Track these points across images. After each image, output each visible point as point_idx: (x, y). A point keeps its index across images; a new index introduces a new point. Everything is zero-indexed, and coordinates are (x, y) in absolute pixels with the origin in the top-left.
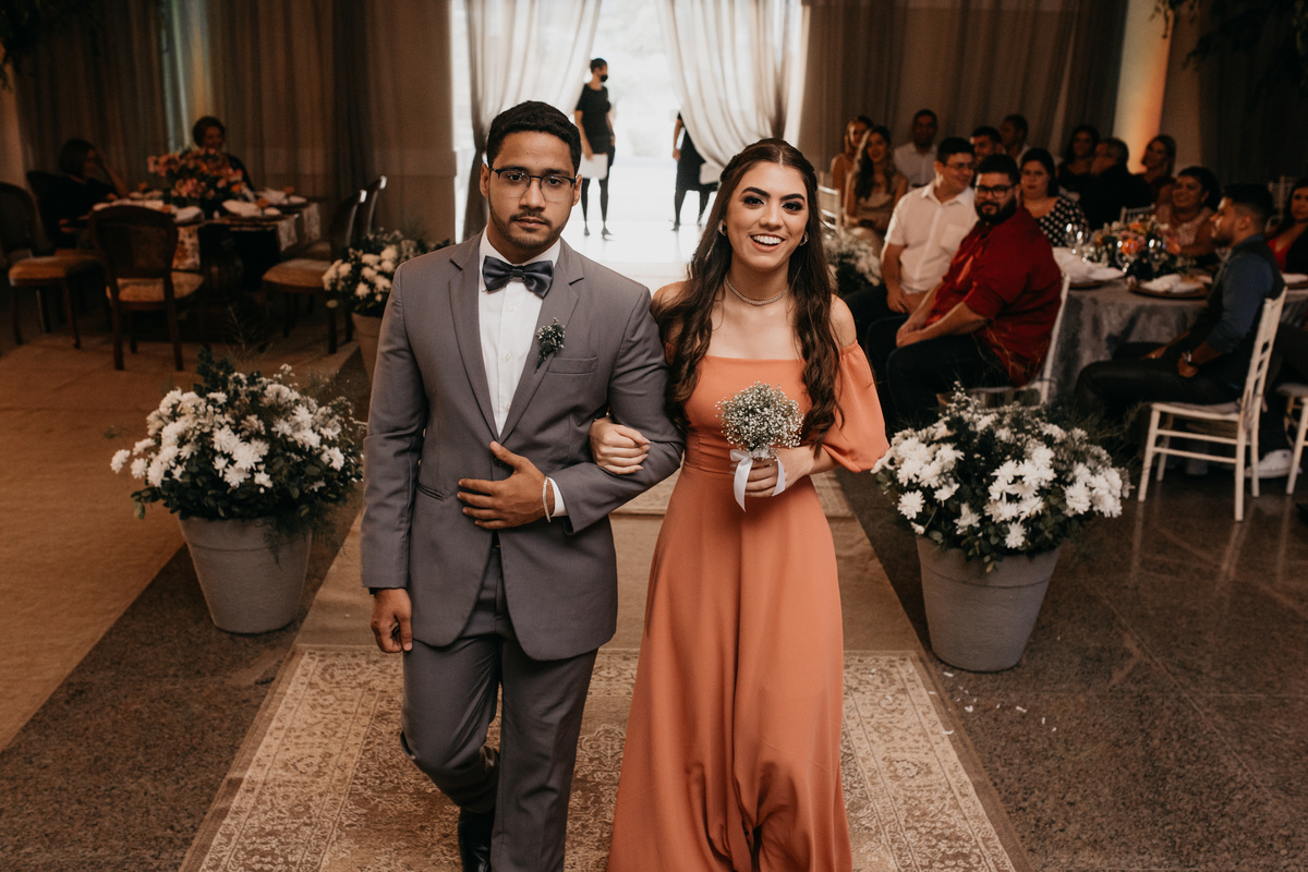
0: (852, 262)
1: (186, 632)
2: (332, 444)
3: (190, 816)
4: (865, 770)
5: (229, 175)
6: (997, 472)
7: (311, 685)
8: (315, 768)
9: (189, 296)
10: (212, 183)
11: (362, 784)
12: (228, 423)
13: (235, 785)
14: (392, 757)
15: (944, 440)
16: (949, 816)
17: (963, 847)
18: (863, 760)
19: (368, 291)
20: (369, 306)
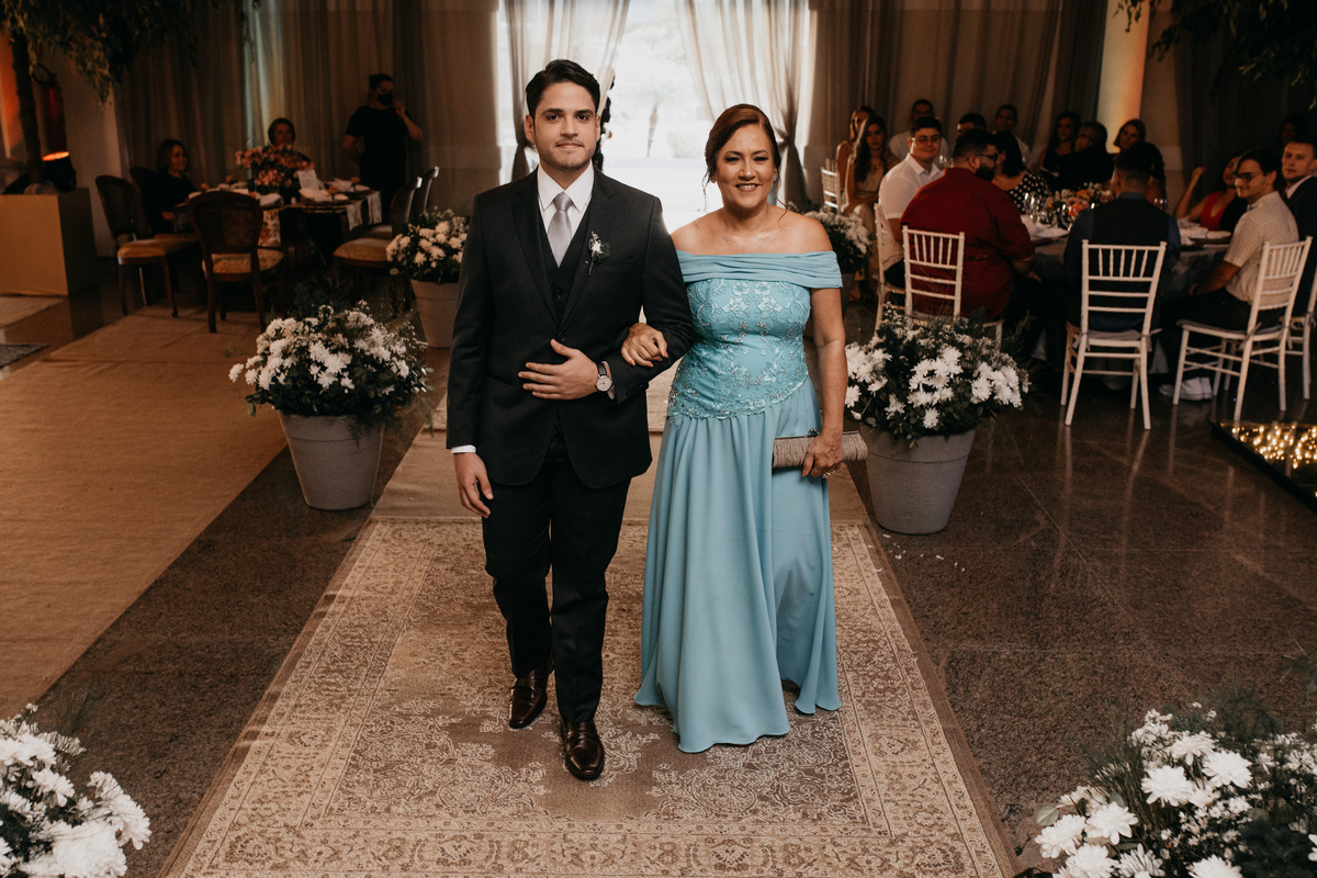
1: (286, 509)
2: (399, 358)
3: (297, 617)
6: (916, 368)
7: (384, 540)
8: (390, 590)
9: (270, 270)
11: (424, 599)
12: (320, 339)
13: (330, 599)
14: (447, 583)
15: (878, 346)
16: (869, 619)
19: (425, 259)
20: (425, 272)
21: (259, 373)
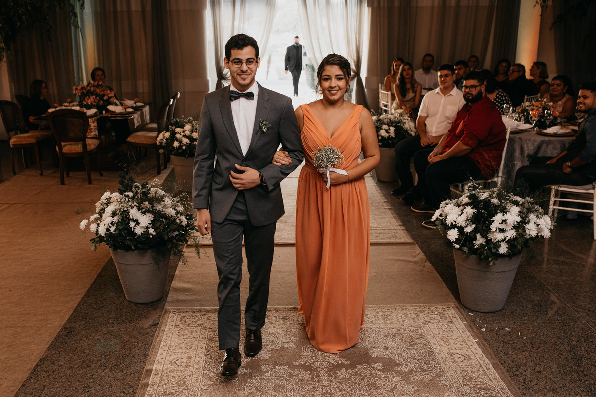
0: (402, 125)
1: (114, 303)
2: (180, 214)
3: (131, 387)
4: (440, 359)
5: (108, 94)
7: (176, 325)
8: (185, 364)
9: (93, 150)
10: (102, 97)
11: (208, 370)
12: (135, 206)
13: (149, 372)
15: (467, 205)
16: (483, 379)
17: (492, 393)
18: (438, 354)
19: (179, 145)
20: (180, 151)
21: (98, 224)
